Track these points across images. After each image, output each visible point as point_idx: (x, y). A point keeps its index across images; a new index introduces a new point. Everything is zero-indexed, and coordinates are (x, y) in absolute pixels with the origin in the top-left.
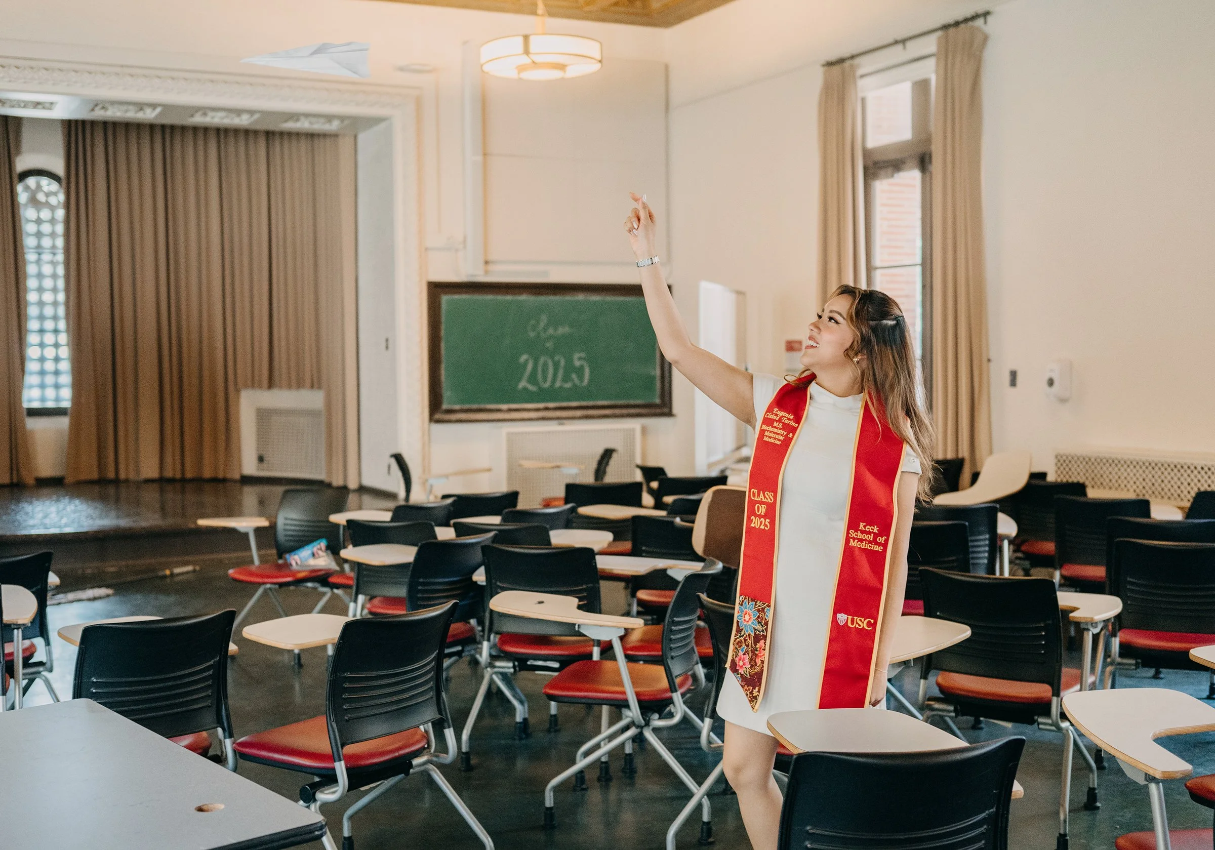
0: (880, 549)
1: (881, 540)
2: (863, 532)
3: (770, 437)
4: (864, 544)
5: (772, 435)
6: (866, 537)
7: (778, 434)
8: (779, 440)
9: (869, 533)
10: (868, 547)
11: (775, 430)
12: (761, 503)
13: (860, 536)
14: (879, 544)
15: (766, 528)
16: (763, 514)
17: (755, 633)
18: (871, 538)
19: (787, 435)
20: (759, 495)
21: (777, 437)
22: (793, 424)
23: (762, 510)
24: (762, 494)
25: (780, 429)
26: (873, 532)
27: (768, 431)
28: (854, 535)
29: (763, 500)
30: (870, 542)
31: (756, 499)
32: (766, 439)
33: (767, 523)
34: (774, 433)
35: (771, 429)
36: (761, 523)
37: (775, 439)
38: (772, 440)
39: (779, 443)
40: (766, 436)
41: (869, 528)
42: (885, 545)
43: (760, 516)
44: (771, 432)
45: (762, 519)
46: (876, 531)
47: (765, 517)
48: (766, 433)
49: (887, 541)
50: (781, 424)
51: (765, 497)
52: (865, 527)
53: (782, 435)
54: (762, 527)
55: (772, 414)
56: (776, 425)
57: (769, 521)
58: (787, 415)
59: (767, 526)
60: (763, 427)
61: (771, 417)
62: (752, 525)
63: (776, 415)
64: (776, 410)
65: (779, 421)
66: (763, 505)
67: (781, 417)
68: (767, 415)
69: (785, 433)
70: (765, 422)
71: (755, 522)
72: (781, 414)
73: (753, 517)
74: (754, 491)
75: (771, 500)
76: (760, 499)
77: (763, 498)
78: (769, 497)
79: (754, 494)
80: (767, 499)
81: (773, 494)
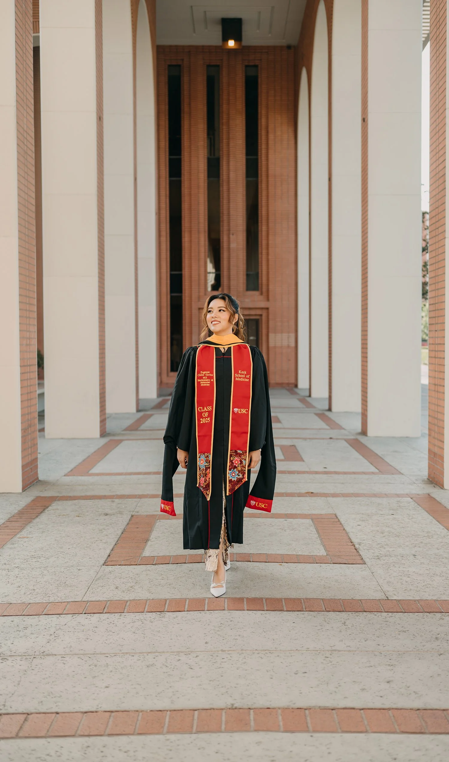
0: (248, 380)
1: (248, 376)
2: (241, 374)
3: (204, 384)
4: (242, 379)
6: (242, 376)
7: (207, 381)
8: (208, 384)
9: (243, 374)
10: (243, 380)
11: (205, 380)
12: (205, 412)
13: (240, 376)
14: (247, 378)
15: (208, 422)
16: (207, 416)
17: (206, 467)
18: (244, 376)
19: (210, 381)
20: (203, 409)
21: (207, 383)
22: (211, 375)
23: (206, 414)
24: (205, 408)
25: (207, 379)
26: (244, 374)
28: (237, 376)
29: (206, 410)
30: (244, 378)
31: (202, 411)
32: (202, 385)
34: (205, 381)
36: (206, 420)
37: (206, 384)
41: (243, 372)
42: (249, 378)
43: (205, 418)
44: (203, 381)
46: (245, 373)
49: (250, 377)
50: (206, 377)
52: (241, 372)
54: (207, 422)
55: (201, 374)
56: (204, 378)
57: (209, 418)
58: (207, 372)
59: (208, 421)
60: (199, 380)
61: (200, 375)
62: (202, 422)
63: (203, 374)
64: (201, 372)
65: (205, 376)
66: (207, 413)
67: (205, 374)
68: (199, 375)
69: (210, 380)
70: (198, 378)
71: (203, 421)
72: (204, 373)
73: (201, 419)
74: (200, 408)
75: (210, 409)
76: (204, 411)
77: (206, 409)
78: (209, 408)
79: (200, 409)
80: (208, 410)
81: (211, 407)
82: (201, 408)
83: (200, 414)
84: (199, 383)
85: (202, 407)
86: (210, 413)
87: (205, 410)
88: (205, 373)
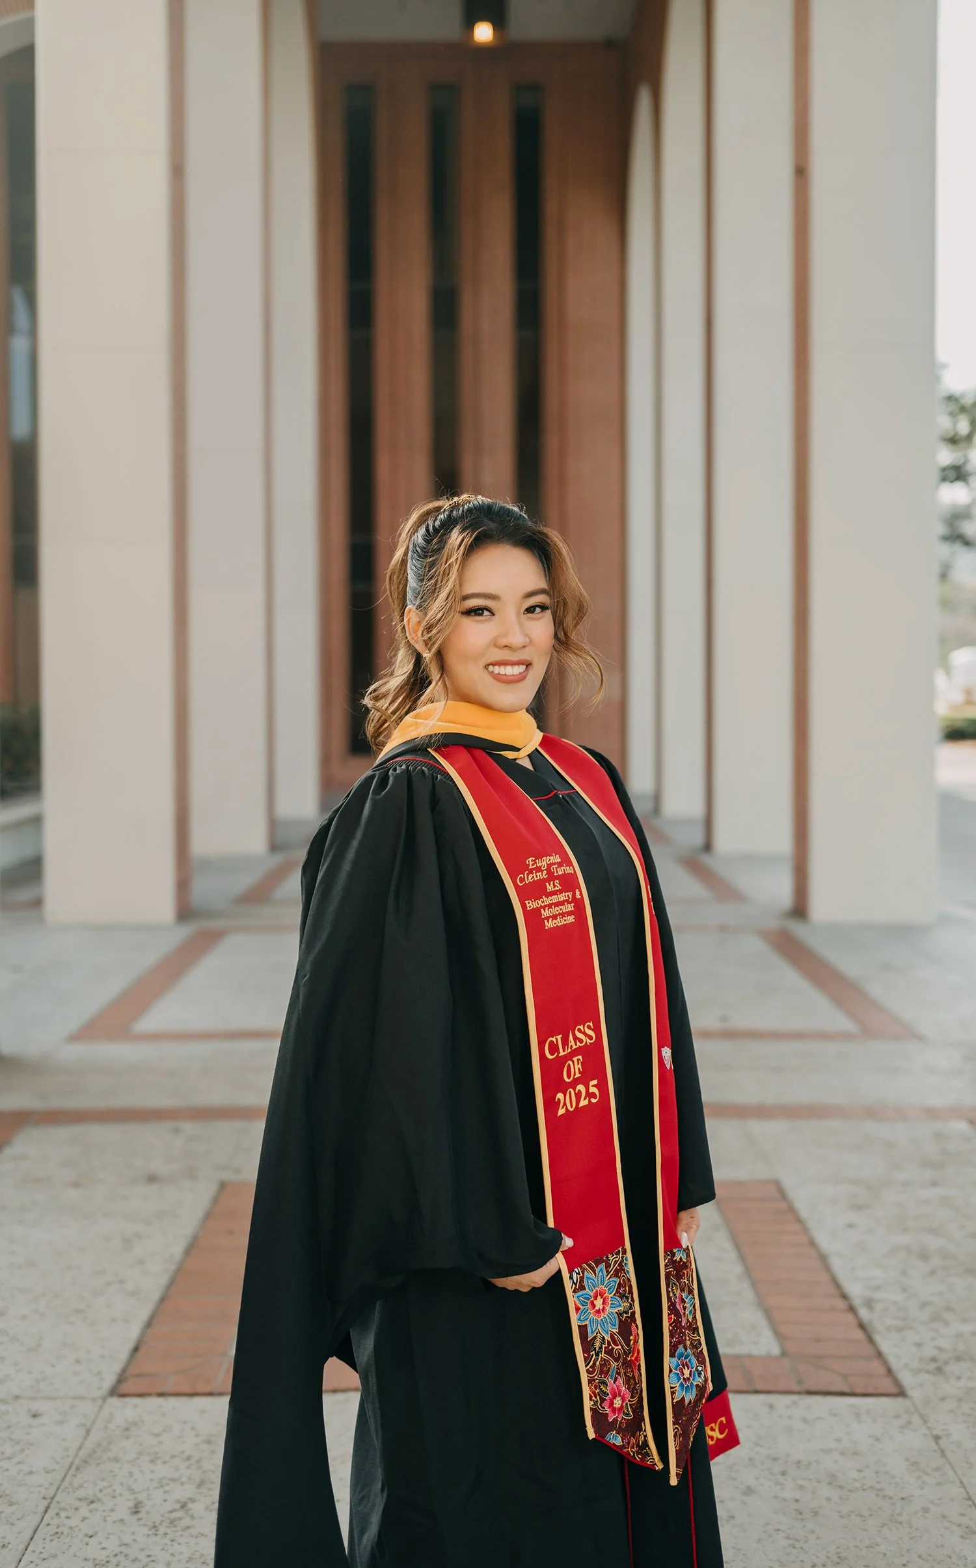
3: (554, 917)
5: (555, 911)
7: (560, 903)
8: (569, 913)
11: (553, 899)
12: (573, 1055)
15: (593, 1100)
16: (578, 1075)
17: (620, 1321)
19: (574, 896)
20: (565, 1042)
21: (563, 909)
22: (568, 869)
23: (576, 1066)
24: (570, 1036)
25: (561, 891)
27: (544, 907)
29: (574, 1047)
31: (562, 1054)
32: (549, 925)
33: (593, 1090)
34: (558, 904)
35: (547, 901)
36: (578, 1095)
37: (561, 915)
38: (560, 922)
39: (570, 919)
40: (547, 918)
43: (576, 1082)
44: (550, 906)
45: (581, 1087)
47: (584, 1079)
48: (545, 913)
51: (576, 1038)
53: (569, 903)
54: (584, 1103)
55: (531, 872)
56: (550, 887)
57: (595, 1082)
58: (551, 858)
59: (593, 1095)
60: (531, 905)
61: (529, 879)
62: (561, 1112)
63: (539, 869)
64: (530, 861)
65: (551, 877)
66: (575, 1059)
67: (548, 870)
68: (522, 880)
69: (570, 894)
70: (524, 893)
71: (566, 1102)
72: (543, 863)
73: (560, 1096)
74: (552, 1041)
75: (590, 1038)
76: (570, 1050)
77: (573, 1043)
78: (584, 1034)
79: (554, 1048)
80: (581, 1041)
81: (591, 1024)
82: (554, 1039)
83: (553, 1071)
84: (533, 918)
85: (559, 1037)
86: (591, 1053)
87: (570, 1044)
88: (549, 866)
